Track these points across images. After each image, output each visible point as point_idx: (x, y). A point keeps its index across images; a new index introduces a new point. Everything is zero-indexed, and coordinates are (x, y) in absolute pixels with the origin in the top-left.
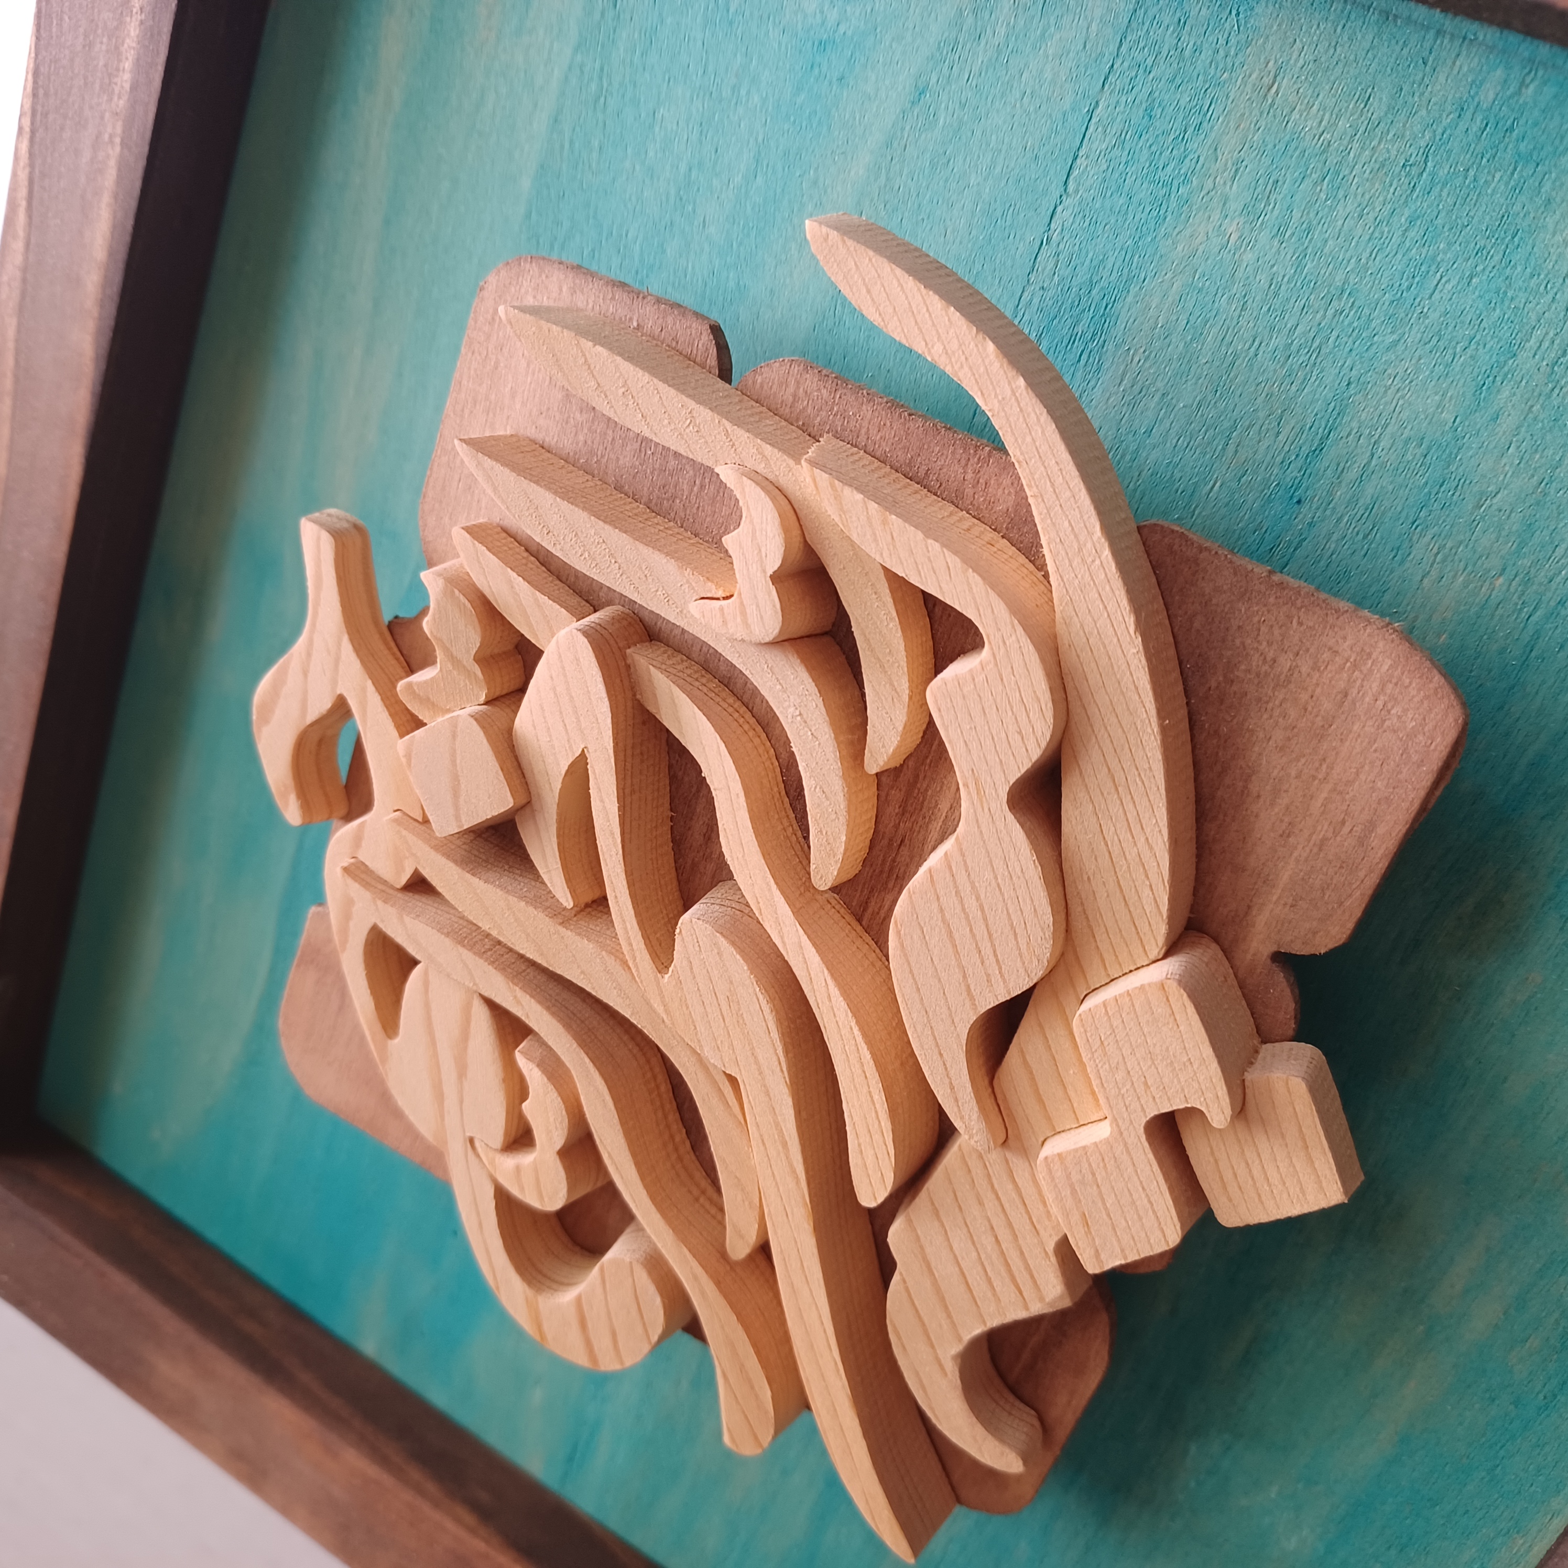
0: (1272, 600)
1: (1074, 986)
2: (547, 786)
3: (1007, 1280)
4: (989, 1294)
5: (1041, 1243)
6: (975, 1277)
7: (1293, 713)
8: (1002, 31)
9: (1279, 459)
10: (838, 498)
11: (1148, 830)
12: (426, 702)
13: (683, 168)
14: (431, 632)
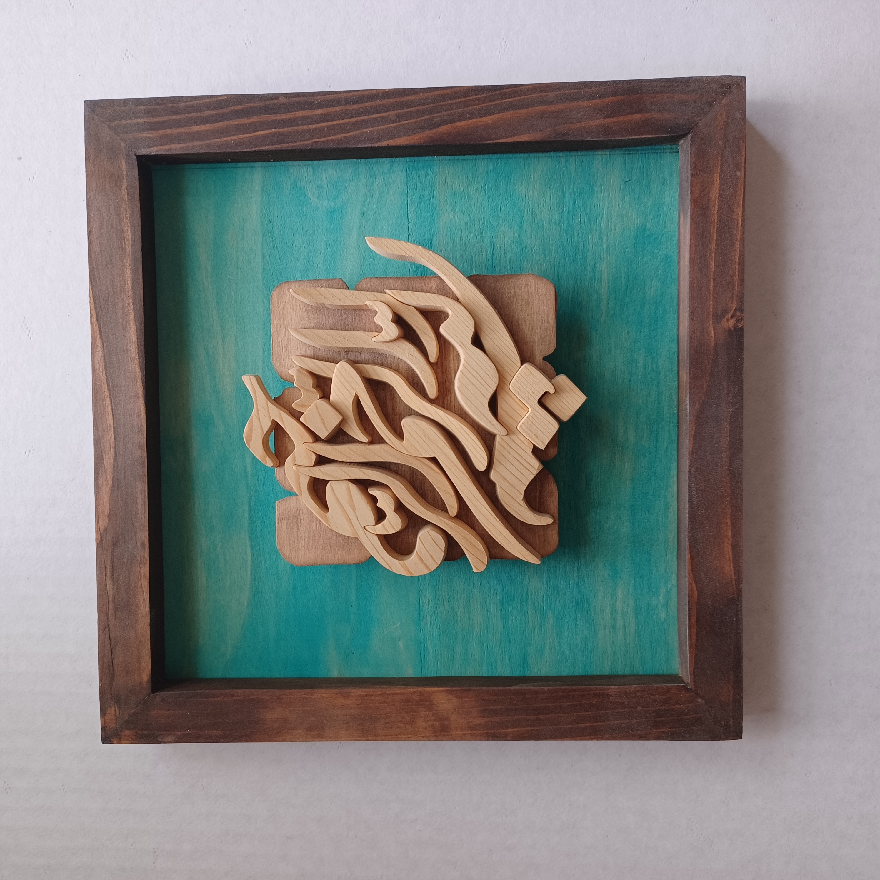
0: (504, 280)
1: (505, 384)
2: (348, 410)
3: (525, 469)
4: (523, 476)
5: (528, 454)
6: (517, 474)
7: (520, 302)
8: (377, 193)
9: (485, 260)
10: (400, 294)
11: (504, 337)
12: (302, 406)
13: (306, 254)
14: (297, 385)
